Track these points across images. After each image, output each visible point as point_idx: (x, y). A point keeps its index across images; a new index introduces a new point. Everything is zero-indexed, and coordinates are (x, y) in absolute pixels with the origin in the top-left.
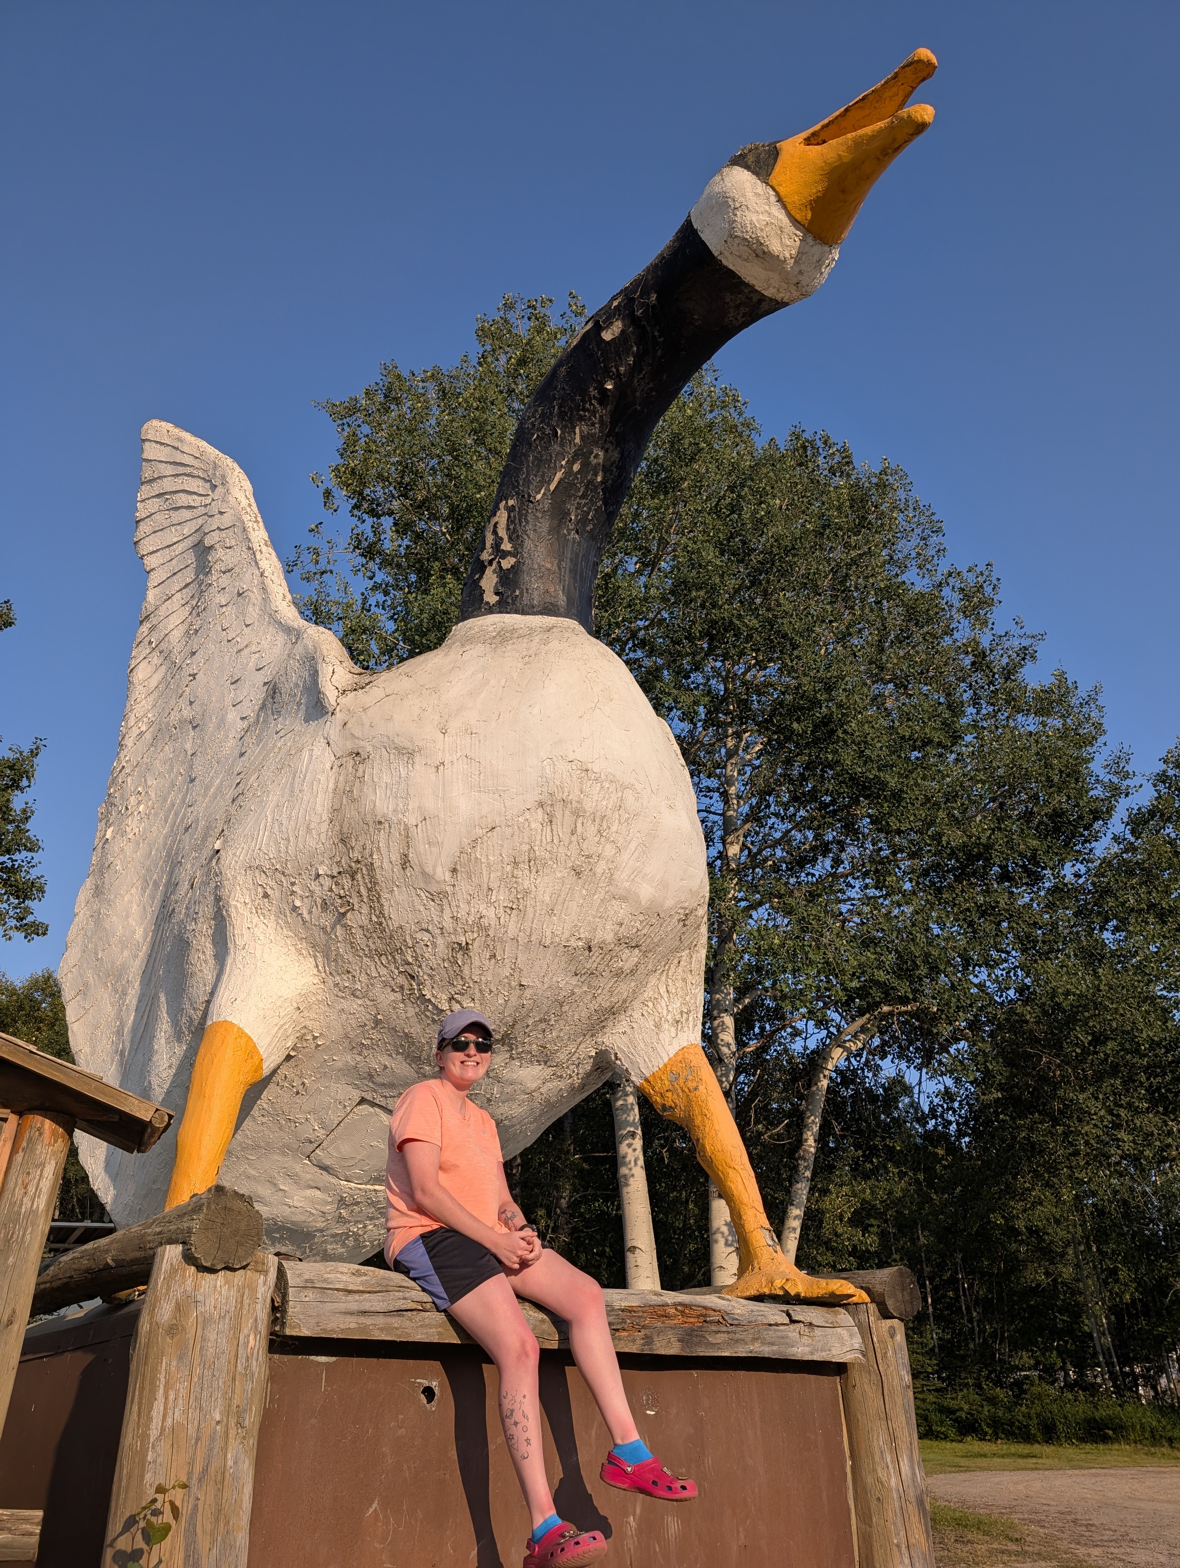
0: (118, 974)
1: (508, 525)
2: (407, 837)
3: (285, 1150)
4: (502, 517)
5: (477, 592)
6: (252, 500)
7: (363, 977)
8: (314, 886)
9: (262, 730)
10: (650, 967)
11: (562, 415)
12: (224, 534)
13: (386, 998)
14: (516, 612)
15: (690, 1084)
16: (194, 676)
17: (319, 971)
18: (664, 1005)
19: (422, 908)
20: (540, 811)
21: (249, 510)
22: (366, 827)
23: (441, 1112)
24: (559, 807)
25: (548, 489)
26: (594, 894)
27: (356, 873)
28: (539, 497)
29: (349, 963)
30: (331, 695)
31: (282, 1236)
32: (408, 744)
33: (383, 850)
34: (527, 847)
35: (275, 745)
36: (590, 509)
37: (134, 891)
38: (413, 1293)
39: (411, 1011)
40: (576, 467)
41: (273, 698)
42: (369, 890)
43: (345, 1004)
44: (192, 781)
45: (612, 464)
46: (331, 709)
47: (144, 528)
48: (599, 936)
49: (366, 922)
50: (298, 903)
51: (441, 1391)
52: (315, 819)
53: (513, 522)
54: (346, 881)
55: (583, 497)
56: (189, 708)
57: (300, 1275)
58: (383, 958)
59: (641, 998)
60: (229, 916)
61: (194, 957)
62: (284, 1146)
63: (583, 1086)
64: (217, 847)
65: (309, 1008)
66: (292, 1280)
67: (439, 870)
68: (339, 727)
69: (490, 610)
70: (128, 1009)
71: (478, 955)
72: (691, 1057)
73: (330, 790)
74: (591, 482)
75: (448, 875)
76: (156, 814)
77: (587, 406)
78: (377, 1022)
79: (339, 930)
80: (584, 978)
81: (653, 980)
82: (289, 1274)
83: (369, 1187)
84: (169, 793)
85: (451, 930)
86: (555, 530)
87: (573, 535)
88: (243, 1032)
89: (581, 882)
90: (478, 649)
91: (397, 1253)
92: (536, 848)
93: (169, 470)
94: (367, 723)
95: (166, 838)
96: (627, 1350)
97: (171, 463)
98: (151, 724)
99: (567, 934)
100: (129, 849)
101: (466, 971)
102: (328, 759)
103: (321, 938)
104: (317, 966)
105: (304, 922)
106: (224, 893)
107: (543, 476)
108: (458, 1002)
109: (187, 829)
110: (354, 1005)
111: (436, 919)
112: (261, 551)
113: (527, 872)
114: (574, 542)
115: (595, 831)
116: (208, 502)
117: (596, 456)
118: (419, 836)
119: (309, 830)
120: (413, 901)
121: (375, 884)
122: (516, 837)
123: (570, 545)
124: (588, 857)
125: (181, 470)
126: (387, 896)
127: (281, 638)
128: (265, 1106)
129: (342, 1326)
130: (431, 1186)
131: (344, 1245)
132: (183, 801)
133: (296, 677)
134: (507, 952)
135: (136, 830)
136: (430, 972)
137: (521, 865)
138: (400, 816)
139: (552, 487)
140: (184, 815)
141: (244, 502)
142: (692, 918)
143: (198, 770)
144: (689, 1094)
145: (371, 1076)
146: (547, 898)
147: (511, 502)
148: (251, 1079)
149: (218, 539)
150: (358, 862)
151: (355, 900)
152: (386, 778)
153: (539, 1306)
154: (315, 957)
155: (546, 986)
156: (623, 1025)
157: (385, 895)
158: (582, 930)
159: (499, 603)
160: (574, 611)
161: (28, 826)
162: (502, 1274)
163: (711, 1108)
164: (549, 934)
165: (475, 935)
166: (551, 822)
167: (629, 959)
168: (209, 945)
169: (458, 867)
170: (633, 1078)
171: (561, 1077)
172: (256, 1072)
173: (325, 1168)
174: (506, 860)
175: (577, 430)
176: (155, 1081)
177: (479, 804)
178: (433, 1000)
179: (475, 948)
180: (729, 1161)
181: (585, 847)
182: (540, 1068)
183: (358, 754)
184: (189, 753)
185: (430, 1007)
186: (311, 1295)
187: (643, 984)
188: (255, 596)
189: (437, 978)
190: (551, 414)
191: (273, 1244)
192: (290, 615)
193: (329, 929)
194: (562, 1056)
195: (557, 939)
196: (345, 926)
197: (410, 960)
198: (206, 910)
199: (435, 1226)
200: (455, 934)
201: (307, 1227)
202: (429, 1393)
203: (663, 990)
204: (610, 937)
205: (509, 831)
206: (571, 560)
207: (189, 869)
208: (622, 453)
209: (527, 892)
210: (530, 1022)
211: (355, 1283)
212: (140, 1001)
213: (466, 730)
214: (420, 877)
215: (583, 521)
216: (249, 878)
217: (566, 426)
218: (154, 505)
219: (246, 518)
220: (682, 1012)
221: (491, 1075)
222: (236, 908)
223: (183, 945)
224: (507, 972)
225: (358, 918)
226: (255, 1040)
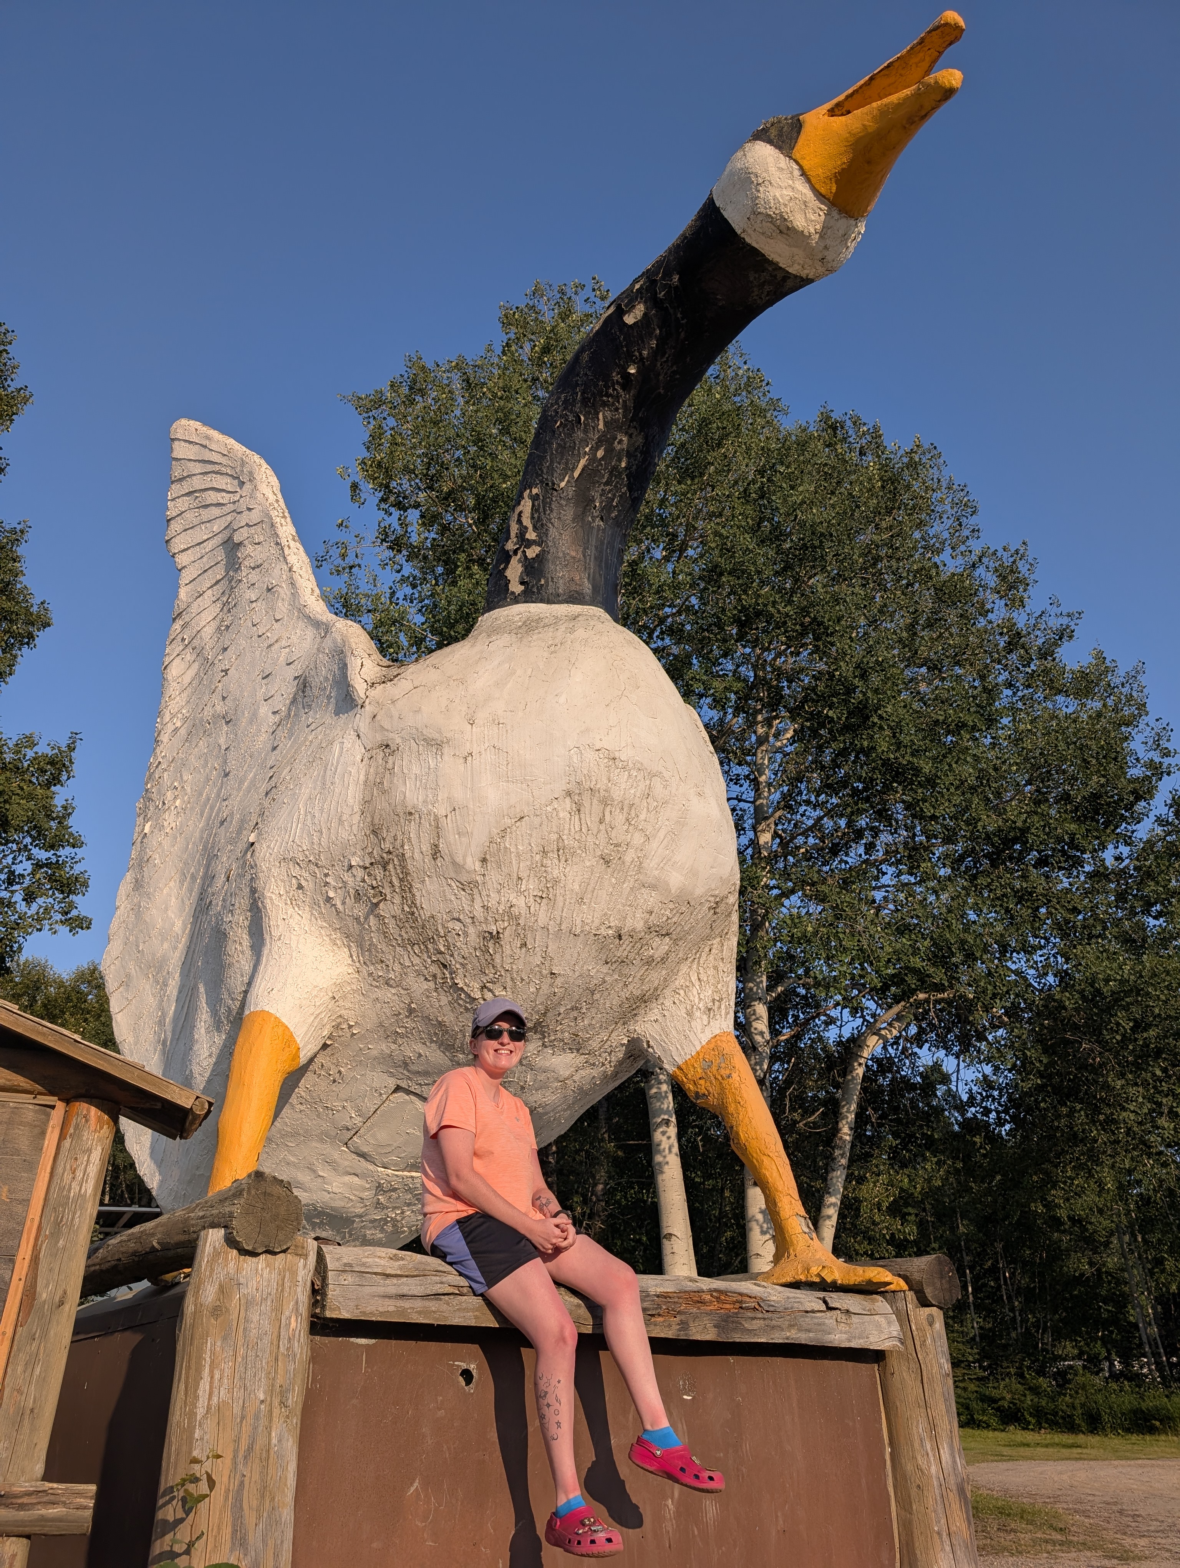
0: (158, 966)
1: (532, 514)
2: (438, 827)
3: (324, 1136)
4: (526, 506)
5: (502, 582)
6: (280, 496)
7: (397, 967)
8: (347, 877)
9: (293, 724)
10: (681, 955)
11: (585, 402)
12: (252, 530)
13: (420, 987)
14: (542, 601)
15: (723, 1072)
16: (226, 671)
17: (353, 960)
18: (695, 993)
19: (453, 898)
20: (568, 800)
21: (276, 505)
22: (396, 818)
23: (475, 1098)
24: (586, 796)
25: (572, 477)
26: (624, 883)
27: (387, 863)
28: (563, 484)
29: (383, 952)
30: (360, 687)
31: (322, 1222)
32: (436, 736)
33: (414, 840)
34: (554, 837)
35: (306, 739)
36: (614, 495)
37: (172, 884)
38: (450, 1277)
39: (444, 1000)
40: (600, 454)
41: (303, 692)
42: (401, 880)
43: (379, 993)
44: (227, 775)
45: (636, 449)
46: (360, 702)
47: (175, 526)
48: (629, 924)
49: (399, 912)
50: (331, 894)
51: (479, 1374)
52: (348, 811)
53: (537, 511)
54: (378, 872)
55: (606, 484)
56: (221, 703)
57: (338, 1259)
58: (416, 947)
59: (673, 986)
60: (265, 907)
61: (231, 948)
62: (322, 1133)
63: (615, 1074)
64: (251, 840)
65: (344, 997)
66: (331, 1264)
67: (469, 860)
68: (368, 720)
69: (516, 600)
70: (169, 999)
71: (509, 944)
72: (724, 1045)
73: (361, 782)
74: (615, 468)
75: (478, 865)
76: (192, 808)
77: (611, 391)
78: (411, 1011)
79: (372, 920)
80: (615, 966)
81: (684, 968)
82: (328, 1258)
83: (406, 1173)
84: (204, 788)
85: (482, 920)
86: (579, 518)
87: (598, 522)
88: (280, 1022)
89: (610, 870)
90: (504, 640)
91: (434, 1237)
92: (565, 837)
93: (198, 468)
94: (396, 715)
95: (202, 832)
96: (662, 1335)
97: (199, 461)
98: (185, 720)
99: (597, 922)
100: (167, 843)
101: (498, 960)
102: (359, 752)
103: (355, 928)
104: (351, 956)
105: (338, 912)
106: (260, 884)
107: (567, 463)
108: (490, 990)
109: (222, 823)
110: (388, 994)
111: (467, 908)
112: (289, 547)
113: (557, 862)
114: (599, 530)
115: (624, 820)
116: (236, 499)
117: (620, 442)
118: (448, 825)
119: (341, 822)
120: (444, 891)
121: (407, 874)
122: (544, 827)
123: (595, 532)
124: (617, 845)
125: (210, 468)
126: (418, 886)
127: (310, 632)
128: (303, 1094)
129: (381, 1309)
130: (465, 1172)
131: (382, 1230)
132: (218, 795)
133: (325, 671)
134: (537, 941)
135: (173, 825)
136: (462, 960)
137: (550, 855)
138: (430, 807)
139: (576, 474)
140: (219, 809)
141: (272, 498)
142: (722, 906)
143: (232, 764)
144: (722, 1081)
145: (406, 1065)
146: (576, 887)
147: (535, 491)
148: (288, 1067)
149: (246, 535)
150: (389, 852)
151: (387, 890)
152: (416, 770)
153: (575, 1292)
154: (349, 947)
155: (577, 974)
156: (654, 1013)
157: (416, 885)
158: (612, 919)
159: (524, 592)
160: (599, 598)
161: (71, 821)
162: (539, 1259)
163: (745, 1095)
164: (578, 922)
165: (506, 924)
166: (579, 811)
167: (660, 947)
168: (246, 936)
169: (488, 857)
170: (666, 1066)
171: (594, 1064)
172: (293, 1060)
173: (363, 1155)
174: (535, 849)
175: (601, 416)
176: (196, 1069)
177: (508, 794)
178: (465, 988)
179: (506, 937)
180: (763, 1148)
181: (613, 834)
182: (573, 1055)
183: (387, 746)
184: (223, 747)
185: (463, 996)
186: (350, 1279)
187: (673, 972)
188: (284, 591)
189: (469, 967)
190: (574, 400)
191: (313, 1229)
192: (318, 609)
193: (362, 920)
194: (594, 1044)
195: (587, 928)
196: (378, 916)
197: (443, 949)
198: (242, 902)
199: (471, 1211)
200: (486, 924)
201: (346, 1213)
202: (467, 1375)
203: (694, 978)
204: (640, 925)
205: (537, 821)
206: (596, 548)
207: (225, 862)
208: (646, 438)
209: (556, 881)
210: (562, 1011)
211: (393, 1268)
212: (180, 992)
213: (494, 720)
214: (451, 867)
215: (608, 507)
216: (284, 870)
217: (590, 413)
218: (183, 504)
219: (274, 513)
220: (714, 1000)
221: (524, 1062)
222: (271, 899)
223: (220, 936)
224: (538, 960)
225: (391, 908)
226: (292, 1029)
